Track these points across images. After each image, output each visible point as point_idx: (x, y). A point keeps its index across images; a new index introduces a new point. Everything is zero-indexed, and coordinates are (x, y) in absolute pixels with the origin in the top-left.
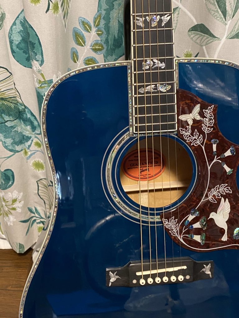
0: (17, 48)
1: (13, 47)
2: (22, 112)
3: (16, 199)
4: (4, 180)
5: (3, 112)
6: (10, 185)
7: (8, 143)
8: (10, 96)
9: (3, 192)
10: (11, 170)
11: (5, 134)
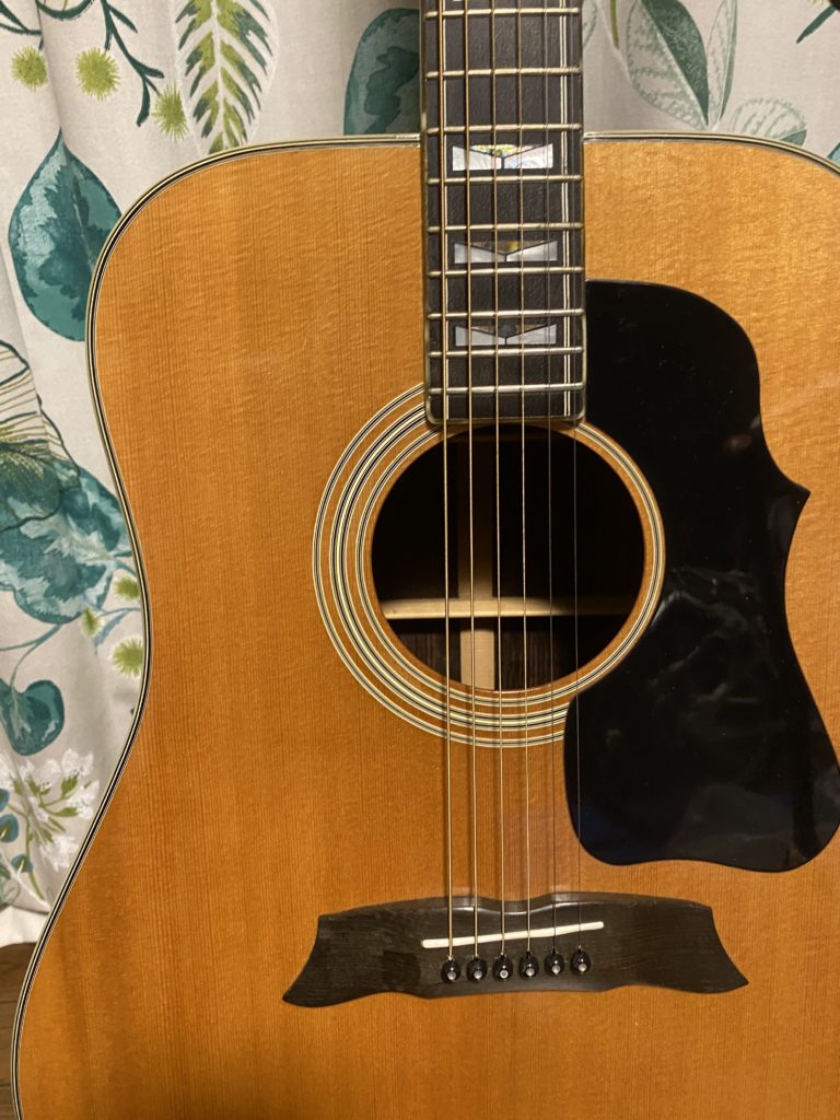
0: (41, 278)
1: (27, 276)
2: (68, 488)
3: (76, 777)
4: (29, 720)
5: (10, 490)
6: (50, 735)
7: (33, 595)
8: (29, 438)
9: (29, 764)
10: (49, 683)
11: (21, 563)
